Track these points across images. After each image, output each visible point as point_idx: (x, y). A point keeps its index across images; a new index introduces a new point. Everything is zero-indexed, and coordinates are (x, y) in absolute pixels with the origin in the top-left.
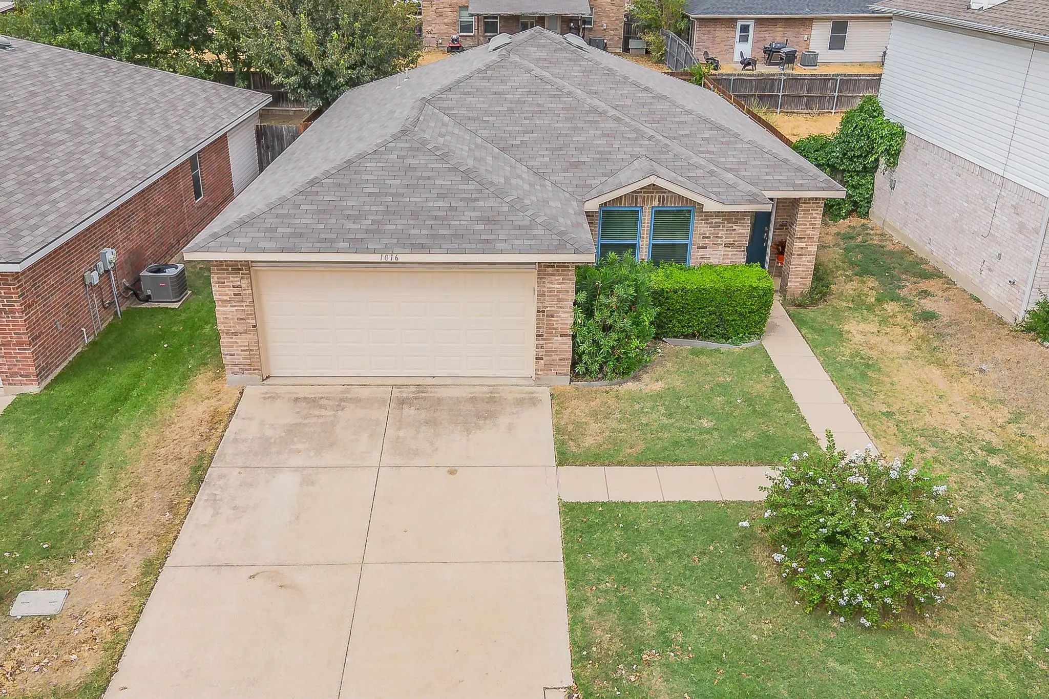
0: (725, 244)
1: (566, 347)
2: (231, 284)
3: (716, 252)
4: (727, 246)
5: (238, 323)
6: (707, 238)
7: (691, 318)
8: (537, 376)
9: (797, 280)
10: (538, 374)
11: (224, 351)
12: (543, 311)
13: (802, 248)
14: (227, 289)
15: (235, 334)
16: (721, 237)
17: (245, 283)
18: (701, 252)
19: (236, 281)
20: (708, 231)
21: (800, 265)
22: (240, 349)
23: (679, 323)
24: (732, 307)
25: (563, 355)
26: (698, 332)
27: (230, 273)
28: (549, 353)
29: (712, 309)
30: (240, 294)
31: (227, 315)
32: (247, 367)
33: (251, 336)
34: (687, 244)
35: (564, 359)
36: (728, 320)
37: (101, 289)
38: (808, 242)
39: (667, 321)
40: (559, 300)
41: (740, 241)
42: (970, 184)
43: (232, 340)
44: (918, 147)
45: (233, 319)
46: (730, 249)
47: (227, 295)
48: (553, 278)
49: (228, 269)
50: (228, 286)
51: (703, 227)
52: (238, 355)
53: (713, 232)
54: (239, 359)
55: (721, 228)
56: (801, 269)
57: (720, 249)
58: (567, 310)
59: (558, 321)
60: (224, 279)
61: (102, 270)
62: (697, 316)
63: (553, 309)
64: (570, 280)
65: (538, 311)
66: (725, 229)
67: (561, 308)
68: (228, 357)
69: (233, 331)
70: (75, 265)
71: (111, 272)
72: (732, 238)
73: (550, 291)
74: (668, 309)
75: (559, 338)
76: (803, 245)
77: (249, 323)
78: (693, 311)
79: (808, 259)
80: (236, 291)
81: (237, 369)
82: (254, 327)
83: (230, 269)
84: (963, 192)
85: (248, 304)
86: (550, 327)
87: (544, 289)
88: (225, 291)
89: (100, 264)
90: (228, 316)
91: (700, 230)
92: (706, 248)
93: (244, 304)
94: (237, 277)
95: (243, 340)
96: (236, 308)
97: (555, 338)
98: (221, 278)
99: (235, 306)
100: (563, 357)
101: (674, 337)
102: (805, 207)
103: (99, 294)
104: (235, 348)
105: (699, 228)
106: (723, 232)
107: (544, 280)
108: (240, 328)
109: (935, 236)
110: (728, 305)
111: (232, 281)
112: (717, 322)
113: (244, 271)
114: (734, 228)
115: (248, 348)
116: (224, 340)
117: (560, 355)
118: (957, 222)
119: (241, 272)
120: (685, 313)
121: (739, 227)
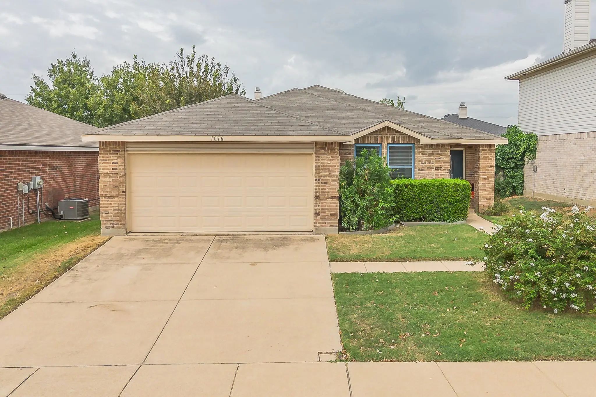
0: (436, 168)
1: (334, 205)
2: (111, 162)
3: (430, 173)
4: (437, 169)
5: (114, 190)
6: (423, 163)
7: (418, 206)
8: (316, 227)
9: (484, 200)
10: (316, 226)
11: (102, 210)
12: (319, 180)
13: (485, 179)
14: (108, 165)
15: (110, 197)
16: (433, 163)
17: (120, 161)
18: (421, 173)
19: (115, 159)
20: (424, 159)
21: (485, 190)
22: (113, 208)
23: (410, 209)
24: (444, 198)
25: (333, 211)
26: (424, 217)
27: (111, 154)
28: (323, 210)
29: (431, 199)
30: (116, 169)
31: (106, 183)
32: (116, 222)
33: (121, 199)
34: (412, 168)
35: (334, 215)
36: (442, 208)
37: (29, 200)
38: (488, 175)
39: (402, 208)
40: (330, 172)
41: (445, 165)
42: (583, 145)
43: (108, 202)
44: (547, 141)
45: (110, 186)
46: (439, 171)
47: (108, 169)
48: (326, 156)
49: (110, 151)
50: (109, 163)
51: (420, 157)
52: (111, 213)
53: (427, 160)
54: (111, 216)
55: (432, 157)
56: (486, 193)
57: (433, 171)
58: (335, 179)
59: (329, 186)
60: (107, 158)
61: (32, 187)
62: (421, 204)
63: (325, 178)
64: (336, 157)
65: (316, 180)
66: (435, 158)
67: (331, 177)
68: (104, 215)
69: (109, 195)
70: (13, 175)
71: (38, 191)
72: (439, 163)
73: (323, 166)
74: (402, 199)
75: (330, 199)
76: (486, 177)
77: (120, 190)
78: (419, 201)
79: (489, 186)
80: (114, 166)
81: (109, 224)
82: (124, 192)
83: (112, 151)
84: (580, 152)
85: (121, 176)
86: (324, 191)
87: (319, 164)
88: (107, 167)
89: (31, 183)
90: (107, 185)
91: (419, 159)
92: (424, 170)
93: (119, 176)
94: (116, 156)
95: (115, 202)
96: (113, 179)
97: (328, 199)
98: (105, 157)
99: (112, 177)
100: (333, 213)
101: (408, 220)
102: (483, 152)
103: (27, 202)
104: (109, 208)
105: (418, 157)
106: (434, 160)
107: (319, 158)
108: (114, 194)
109: (568, 186)
110: (441, 196)
111: (112, 160)
112: (435, 210)
113: (121, 153)
114: (441, 157)
115: (117, 208)
116: (103, 202)
117: (331, 211)
118: (580, 171)
119: (118, 153)
120: (414, 202)
121: (444, 157)
